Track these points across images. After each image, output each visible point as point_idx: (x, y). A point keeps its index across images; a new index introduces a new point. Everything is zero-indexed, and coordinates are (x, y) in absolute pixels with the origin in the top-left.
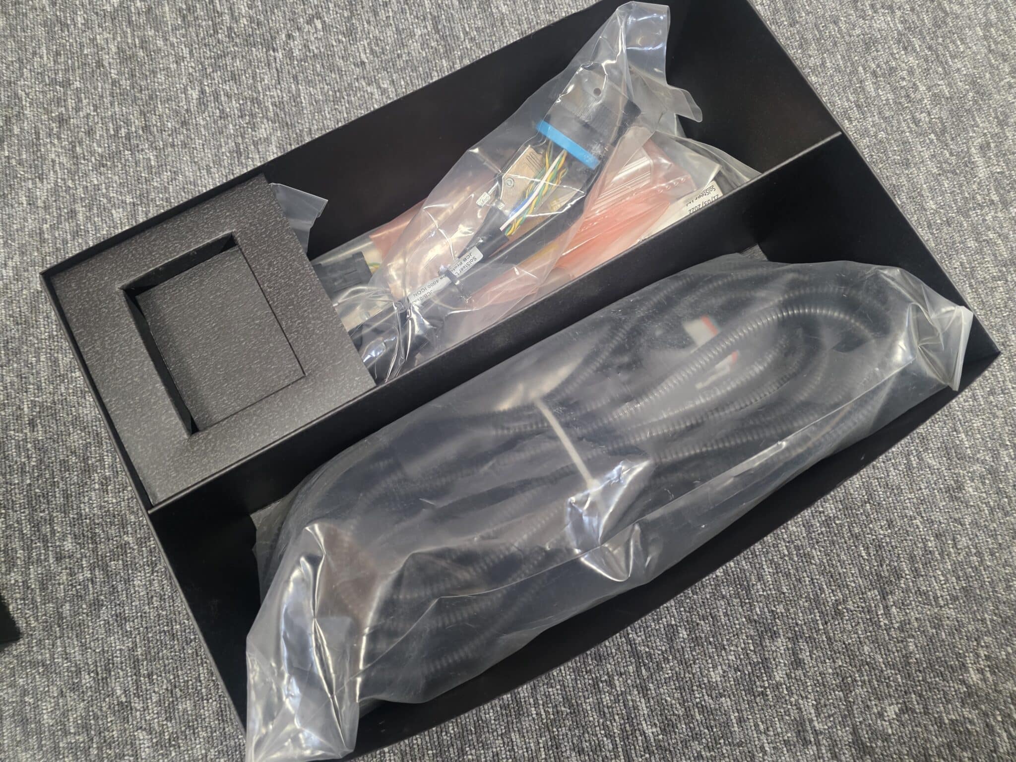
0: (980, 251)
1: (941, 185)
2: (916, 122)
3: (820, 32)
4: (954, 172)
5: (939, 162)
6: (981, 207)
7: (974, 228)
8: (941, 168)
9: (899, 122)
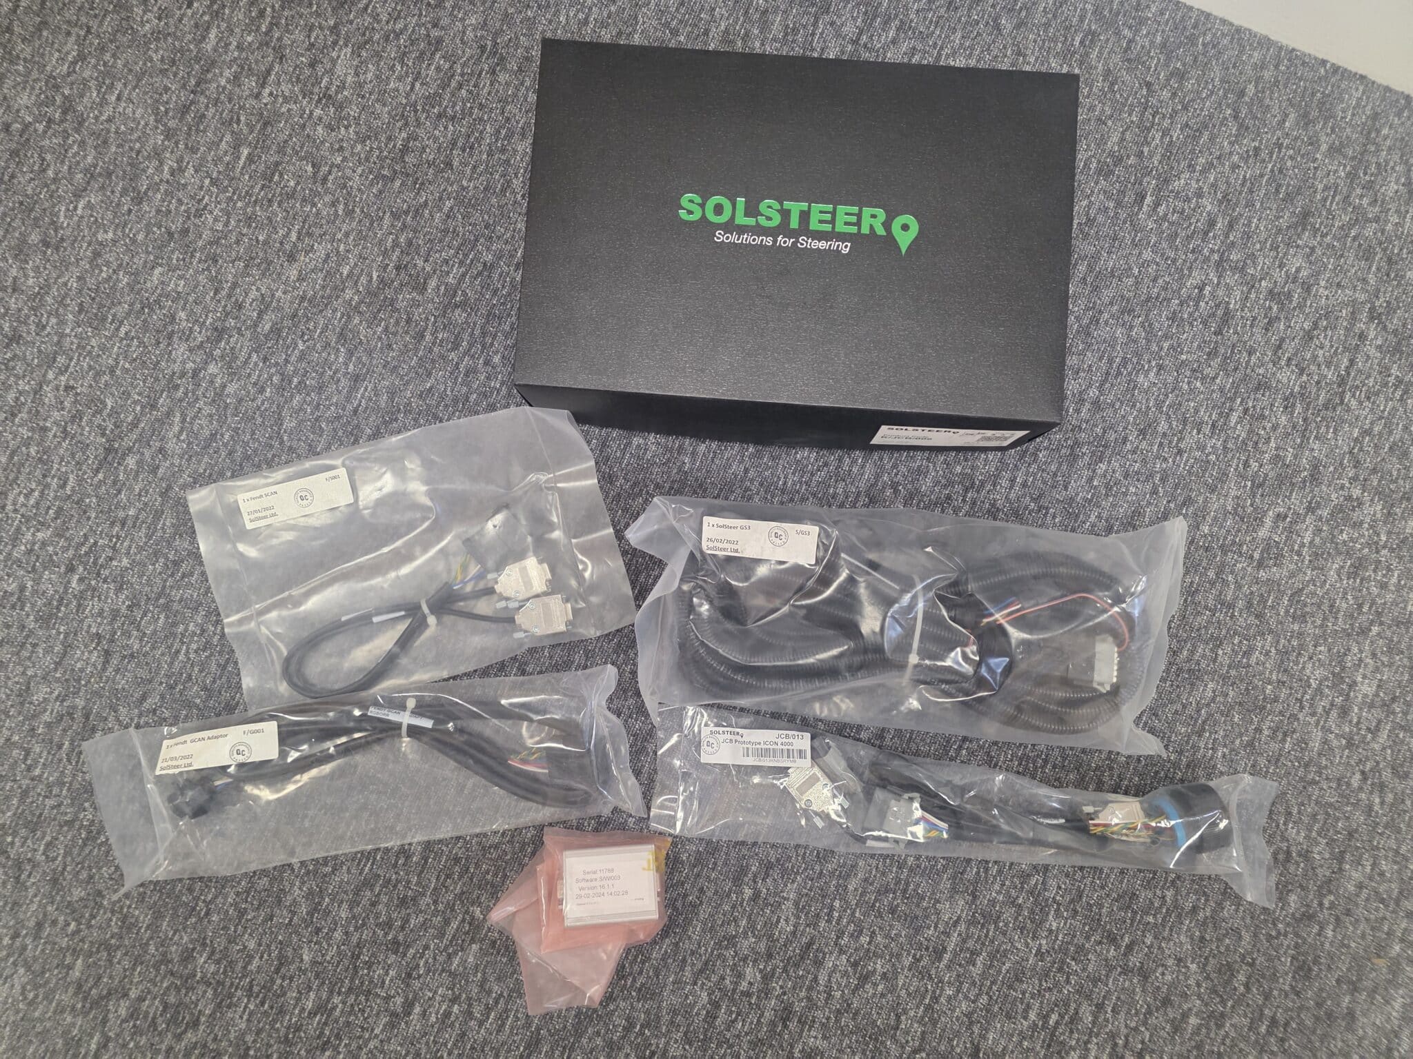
0: (1212, 583)
1: (1224, 520)
2: (1246, 464)
3: (1232, 352)
4: (1242, 519)
5: (1238, 505)
6: (1241, 554)
7: (1223, 565)
8: (1235, 509)
9: (1233, 458)
